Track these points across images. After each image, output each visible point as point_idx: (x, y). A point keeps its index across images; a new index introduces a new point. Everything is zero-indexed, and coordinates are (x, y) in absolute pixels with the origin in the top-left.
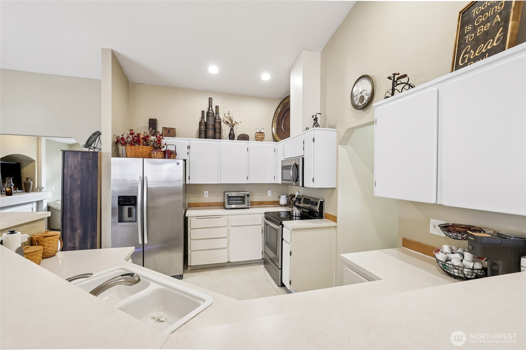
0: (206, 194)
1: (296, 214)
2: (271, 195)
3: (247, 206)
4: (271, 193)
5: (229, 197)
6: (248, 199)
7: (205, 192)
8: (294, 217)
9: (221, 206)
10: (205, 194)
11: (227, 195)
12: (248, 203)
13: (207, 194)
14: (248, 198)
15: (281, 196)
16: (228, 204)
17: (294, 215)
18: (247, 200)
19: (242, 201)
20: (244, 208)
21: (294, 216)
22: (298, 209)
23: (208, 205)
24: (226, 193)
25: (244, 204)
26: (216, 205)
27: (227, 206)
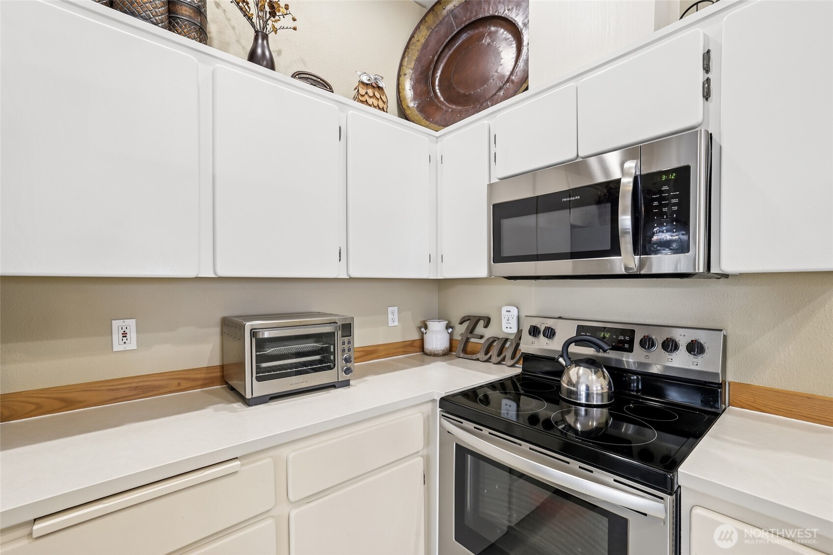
0: (124, 335)
1: (588, 395)
2: (396, 323)
3: (343, 377)
4: (396, 315)
5: (261, 344)
6: (346, 346)
7: (116, 324)
8: (583, 410)
9: (207, 382)
10: (116, 337)
11: (253, 334)
12: (347, 360)
13: (133, 336)
14: (346, 339)
15: (431, 324)
16: (259, 379)
17: (583, 401)
18: (343, 351)
19: (317, 357)
20: (333, 386)
21: (581, 405)
22: (596, 373)
23: (136, 388)
24: (249, 325)
25: (329, 368)
26: (184, 384)
27: (254, 388)
